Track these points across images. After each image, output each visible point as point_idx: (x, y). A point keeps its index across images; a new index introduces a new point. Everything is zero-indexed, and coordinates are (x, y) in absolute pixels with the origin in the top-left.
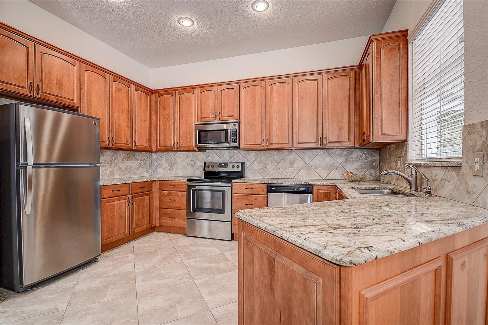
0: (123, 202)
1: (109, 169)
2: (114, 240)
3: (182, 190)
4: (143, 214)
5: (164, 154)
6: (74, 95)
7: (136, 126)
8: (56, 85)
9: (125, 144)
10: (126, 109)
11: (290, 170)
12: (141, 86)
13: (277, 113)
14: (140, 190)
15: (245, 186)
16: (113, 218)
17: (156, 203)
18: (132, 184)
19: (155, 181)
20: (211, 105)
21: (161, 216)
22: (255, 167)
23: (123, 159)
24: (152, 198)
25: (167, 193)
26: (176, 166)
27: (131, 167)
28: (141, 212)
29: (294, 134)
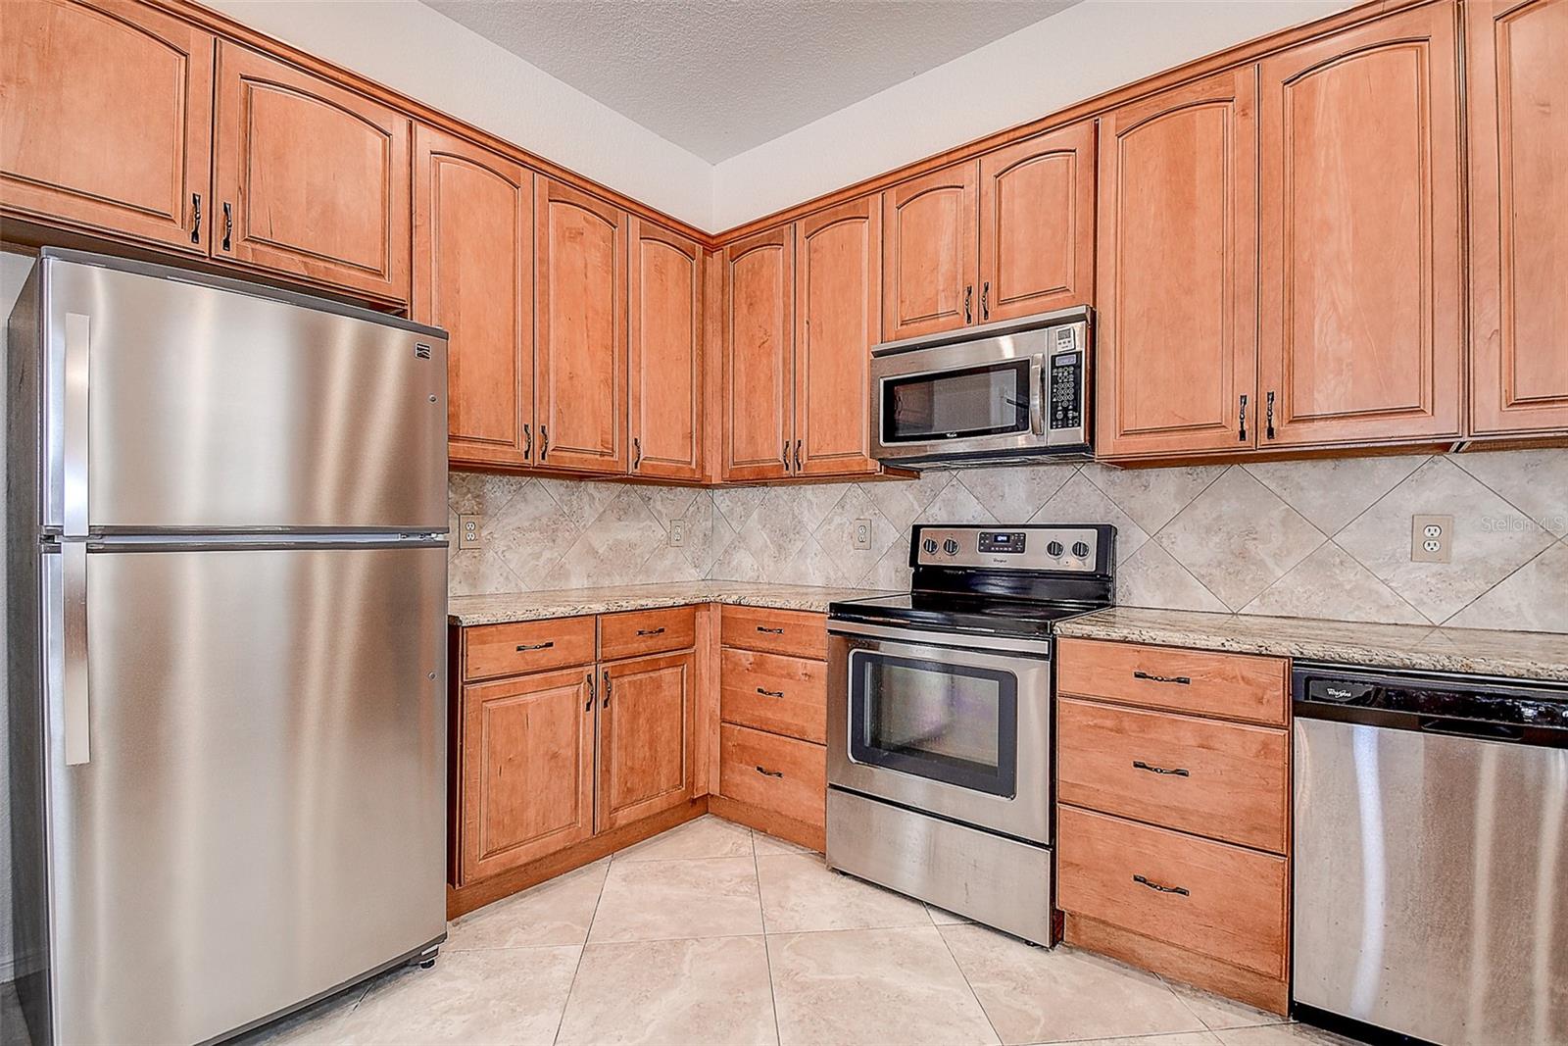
0: (566, 695)
1: (547, 554)
2: (523, 860)
3: (811, 652)
4: (652, 743)
5: (754, 495)
6: (385, 252)
7: (644, 382)
8: (308, 210)
9: (595, 453)
10: (600, 311)
12: (663, 220)
14: (641, 645)
15: (1132, 660)
16: (520, 766)
17: (710, 698)
18: (604, 617)
19: (707, 605)
20: (945, 257)
21: (727, 756)
22: (1178, 550)
23: (601, 515)
24: (694, 676)
25: (752, 660)
26: (799, 544)
27: (632, 546)
28: (643, 737)
29: (1477, 346)
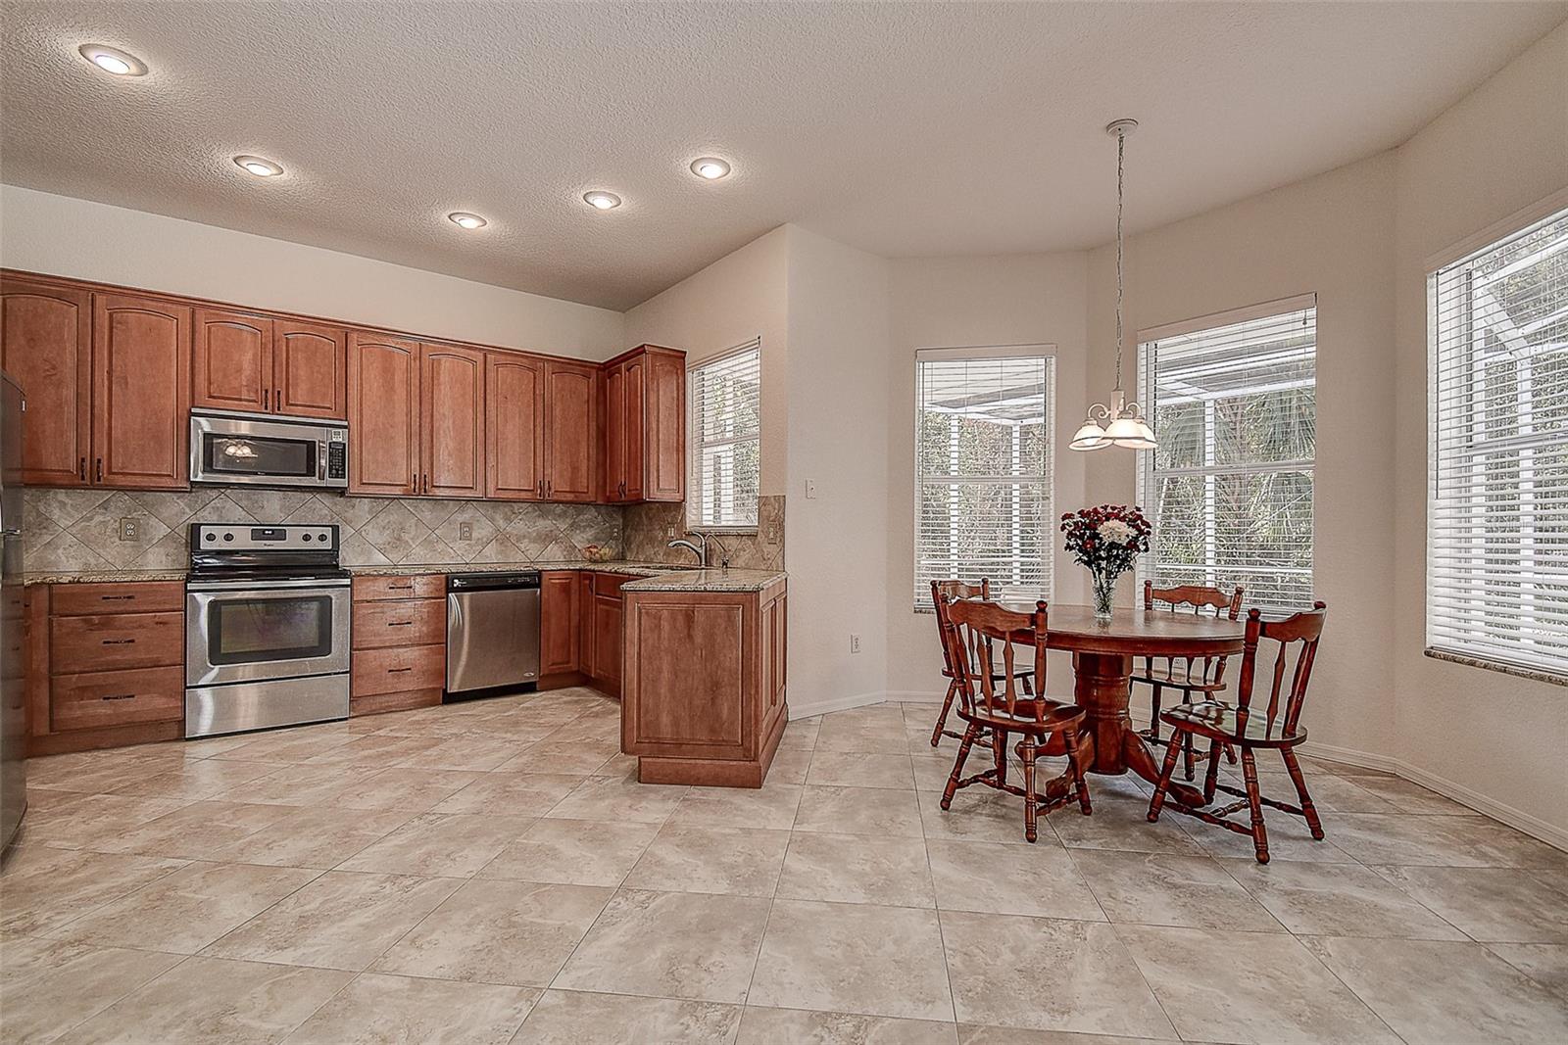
3: (167, 607)
11: (463, 544)
13: (451, 422)
20: (246, 366)
21: (60, 700)
22: (369, 538)
29: (488, 469)
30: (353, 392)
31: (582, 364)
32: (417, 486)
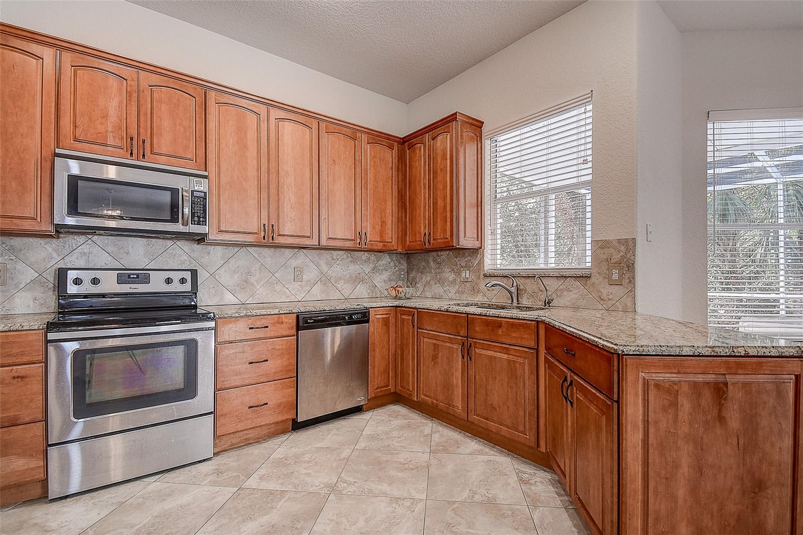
3: (24, 359)
11: (296, 285)
13: (292, 178)
20: (112, 112)
29: (322, 221)
30: (212, 146)
31: (388, 137)
32: (267, 234)
